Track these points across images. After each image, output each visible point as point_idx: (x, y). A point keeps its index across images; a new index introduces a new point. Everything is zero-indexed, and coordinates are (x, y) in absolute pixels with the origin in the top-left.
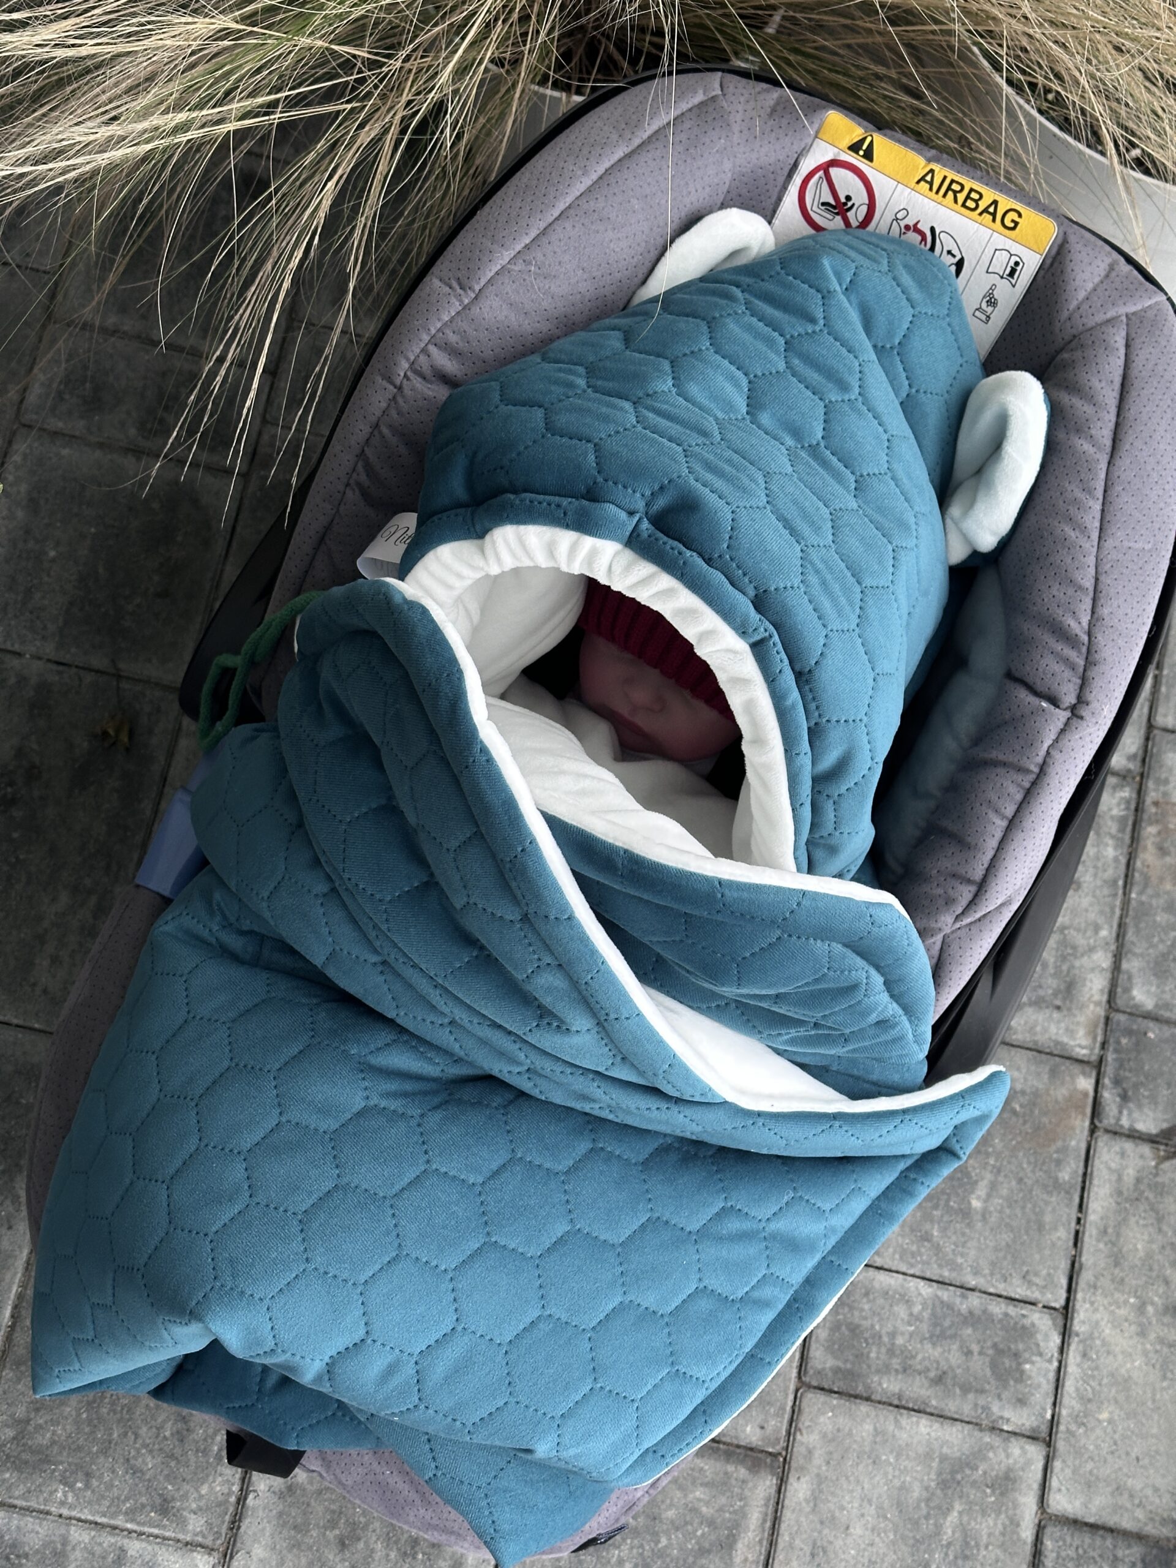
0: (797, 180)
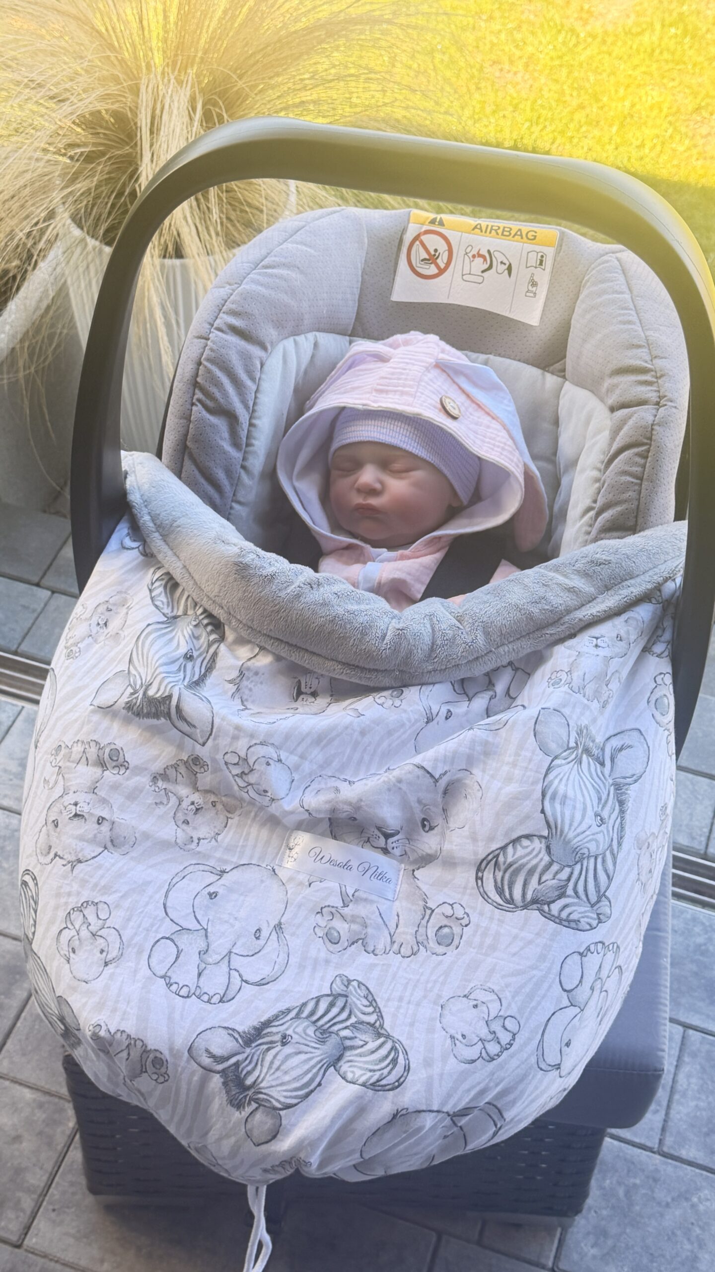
0: (404, 250)
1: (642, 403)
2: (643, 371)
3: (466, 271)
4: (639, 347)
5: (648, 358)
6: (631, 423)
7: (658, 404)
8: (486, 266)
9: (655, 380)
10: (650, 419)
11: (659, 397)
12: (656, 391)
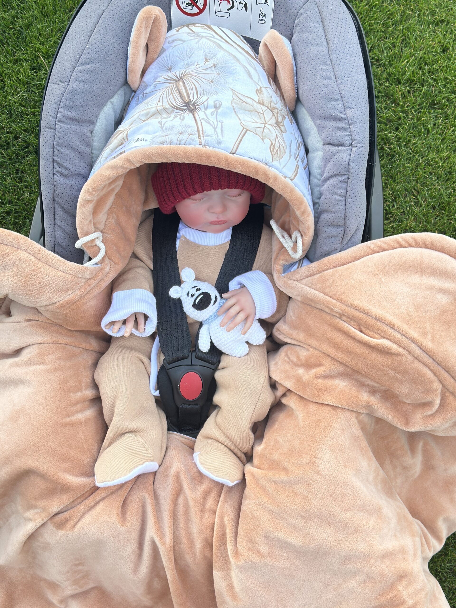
1: (341, 145)
2: (340, 120)
3: (218, 9)
4: (336, 100)
5: (342, 109)
6: (334, 159)
7: (351, 144)
8: (230, 6)
9: (348, 126)
10: (346, 158)
11: (352, 140)
12: (349, 135)
